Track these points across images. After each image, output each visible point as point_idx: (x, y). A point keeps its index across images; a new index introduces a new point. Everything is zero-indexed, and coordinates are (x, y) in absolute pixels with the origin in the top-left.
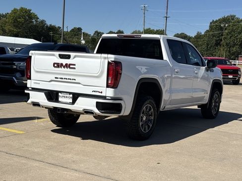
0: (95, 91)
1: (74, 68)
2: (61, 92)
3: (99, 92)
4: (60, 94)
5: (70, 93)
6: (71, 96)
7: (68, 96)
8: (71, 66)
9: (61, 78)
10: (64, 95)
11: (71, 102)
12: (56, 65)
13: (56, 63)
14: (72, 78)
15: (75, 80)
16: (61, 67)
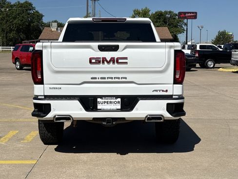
0: (156, 91)
1: (126, 63)
2: (101, 97)
3: (163, 91)
4: (99, 100)
5: (117, 97)
6: (119, 100)
7: (114, 100)
8: (120, 61)
9: (101, 78)
10: (106, 100)
11: (120, 108)
12: (93, 61)
13: (93, 58)
14: (120, 76)
15: (126, 78)
16: (103, 62)
